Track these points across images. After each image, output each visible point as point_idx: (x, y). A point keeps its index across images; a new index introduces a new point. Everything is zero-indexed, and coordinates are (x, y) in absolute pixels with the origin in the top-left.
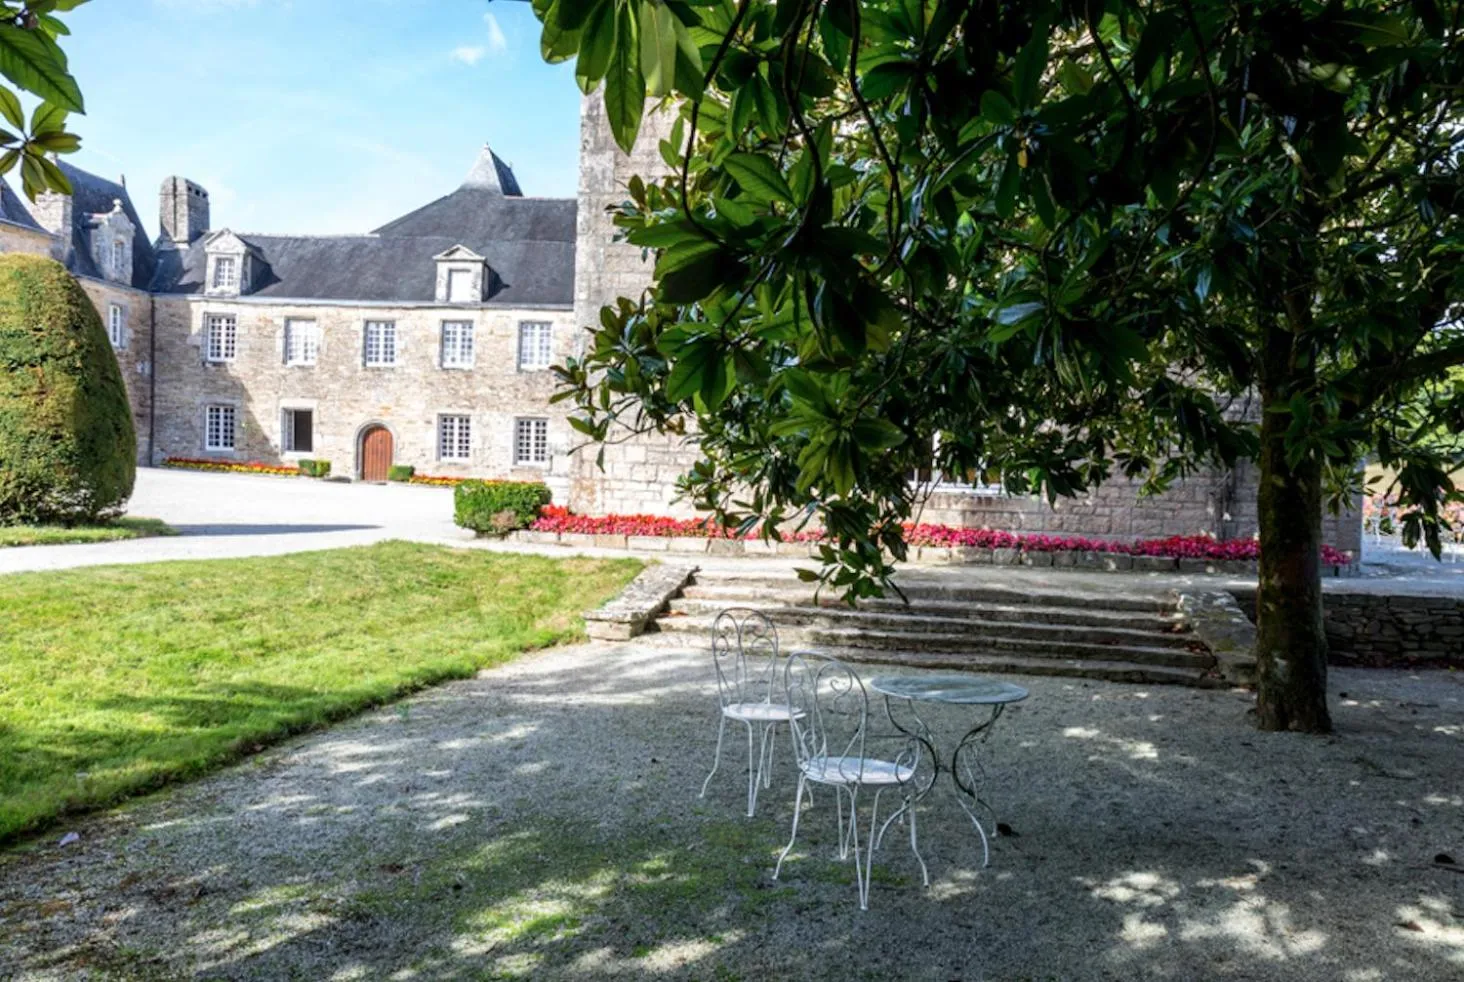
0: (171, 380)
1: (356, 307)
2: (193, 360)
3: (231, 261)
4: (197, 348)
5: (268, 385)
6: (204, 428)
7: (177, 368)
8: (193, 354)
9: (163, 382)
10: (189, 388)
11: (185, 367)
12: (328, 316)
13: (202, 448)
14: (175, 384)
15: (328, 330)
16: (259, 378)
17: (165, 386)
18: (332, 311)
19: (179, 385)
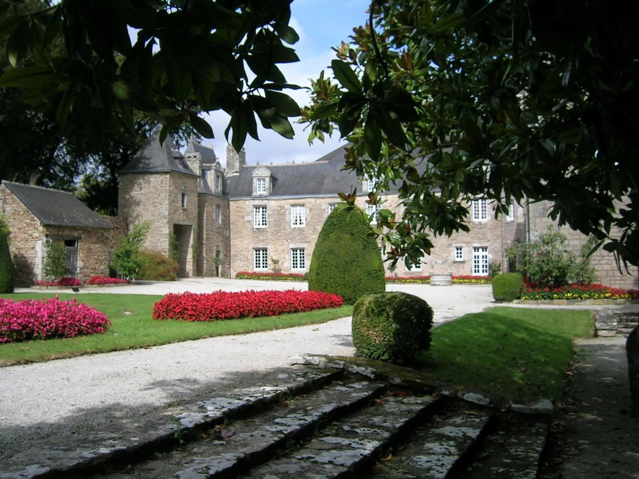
0: (238, 238)
1: (324, 198)
2: (247, 228)
3: (264, 180)
4: (249, 221)
5: (283, 238)
6: (253, 260)
7: (240, 232)
8: (248, 225)
9: (234, 239)
10: (246, 241)
11: (244, 231)
12: (310, 203)
13: (253, 269)
14: (240, 239)
15: (311, 210)
16: (279, 234)
17: (235, 241)
18: (312, 200)
19: (241, 240)
